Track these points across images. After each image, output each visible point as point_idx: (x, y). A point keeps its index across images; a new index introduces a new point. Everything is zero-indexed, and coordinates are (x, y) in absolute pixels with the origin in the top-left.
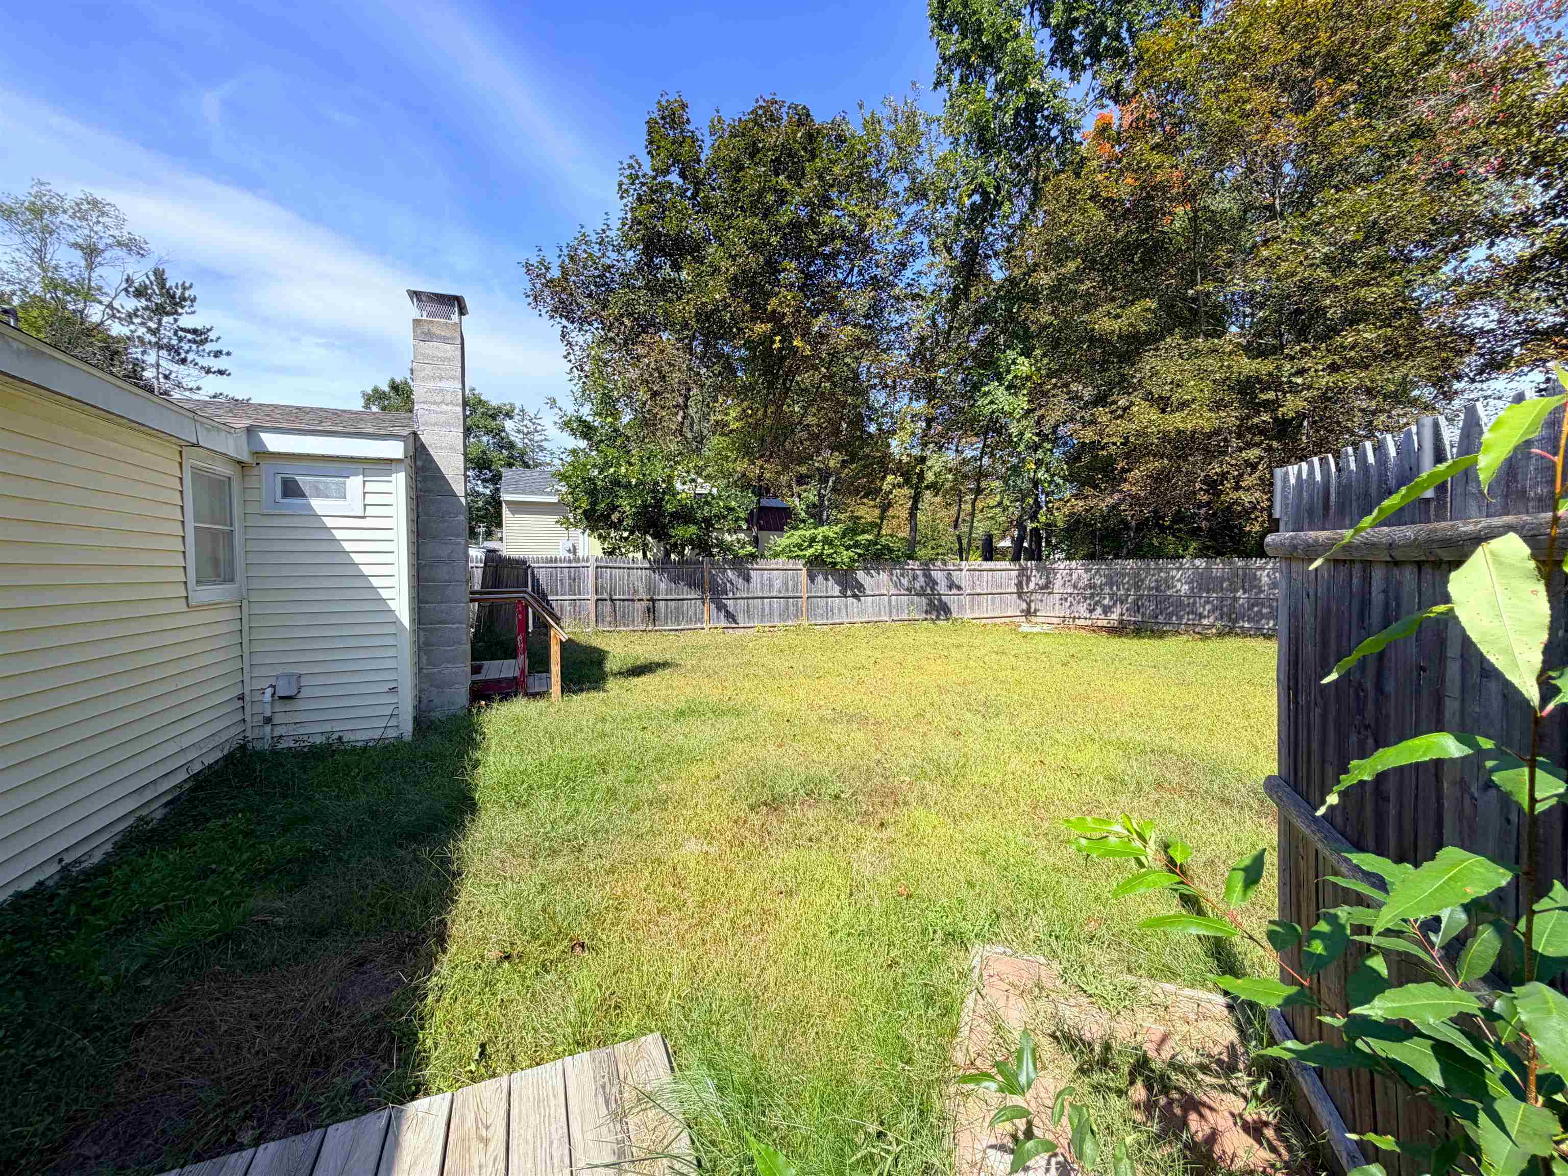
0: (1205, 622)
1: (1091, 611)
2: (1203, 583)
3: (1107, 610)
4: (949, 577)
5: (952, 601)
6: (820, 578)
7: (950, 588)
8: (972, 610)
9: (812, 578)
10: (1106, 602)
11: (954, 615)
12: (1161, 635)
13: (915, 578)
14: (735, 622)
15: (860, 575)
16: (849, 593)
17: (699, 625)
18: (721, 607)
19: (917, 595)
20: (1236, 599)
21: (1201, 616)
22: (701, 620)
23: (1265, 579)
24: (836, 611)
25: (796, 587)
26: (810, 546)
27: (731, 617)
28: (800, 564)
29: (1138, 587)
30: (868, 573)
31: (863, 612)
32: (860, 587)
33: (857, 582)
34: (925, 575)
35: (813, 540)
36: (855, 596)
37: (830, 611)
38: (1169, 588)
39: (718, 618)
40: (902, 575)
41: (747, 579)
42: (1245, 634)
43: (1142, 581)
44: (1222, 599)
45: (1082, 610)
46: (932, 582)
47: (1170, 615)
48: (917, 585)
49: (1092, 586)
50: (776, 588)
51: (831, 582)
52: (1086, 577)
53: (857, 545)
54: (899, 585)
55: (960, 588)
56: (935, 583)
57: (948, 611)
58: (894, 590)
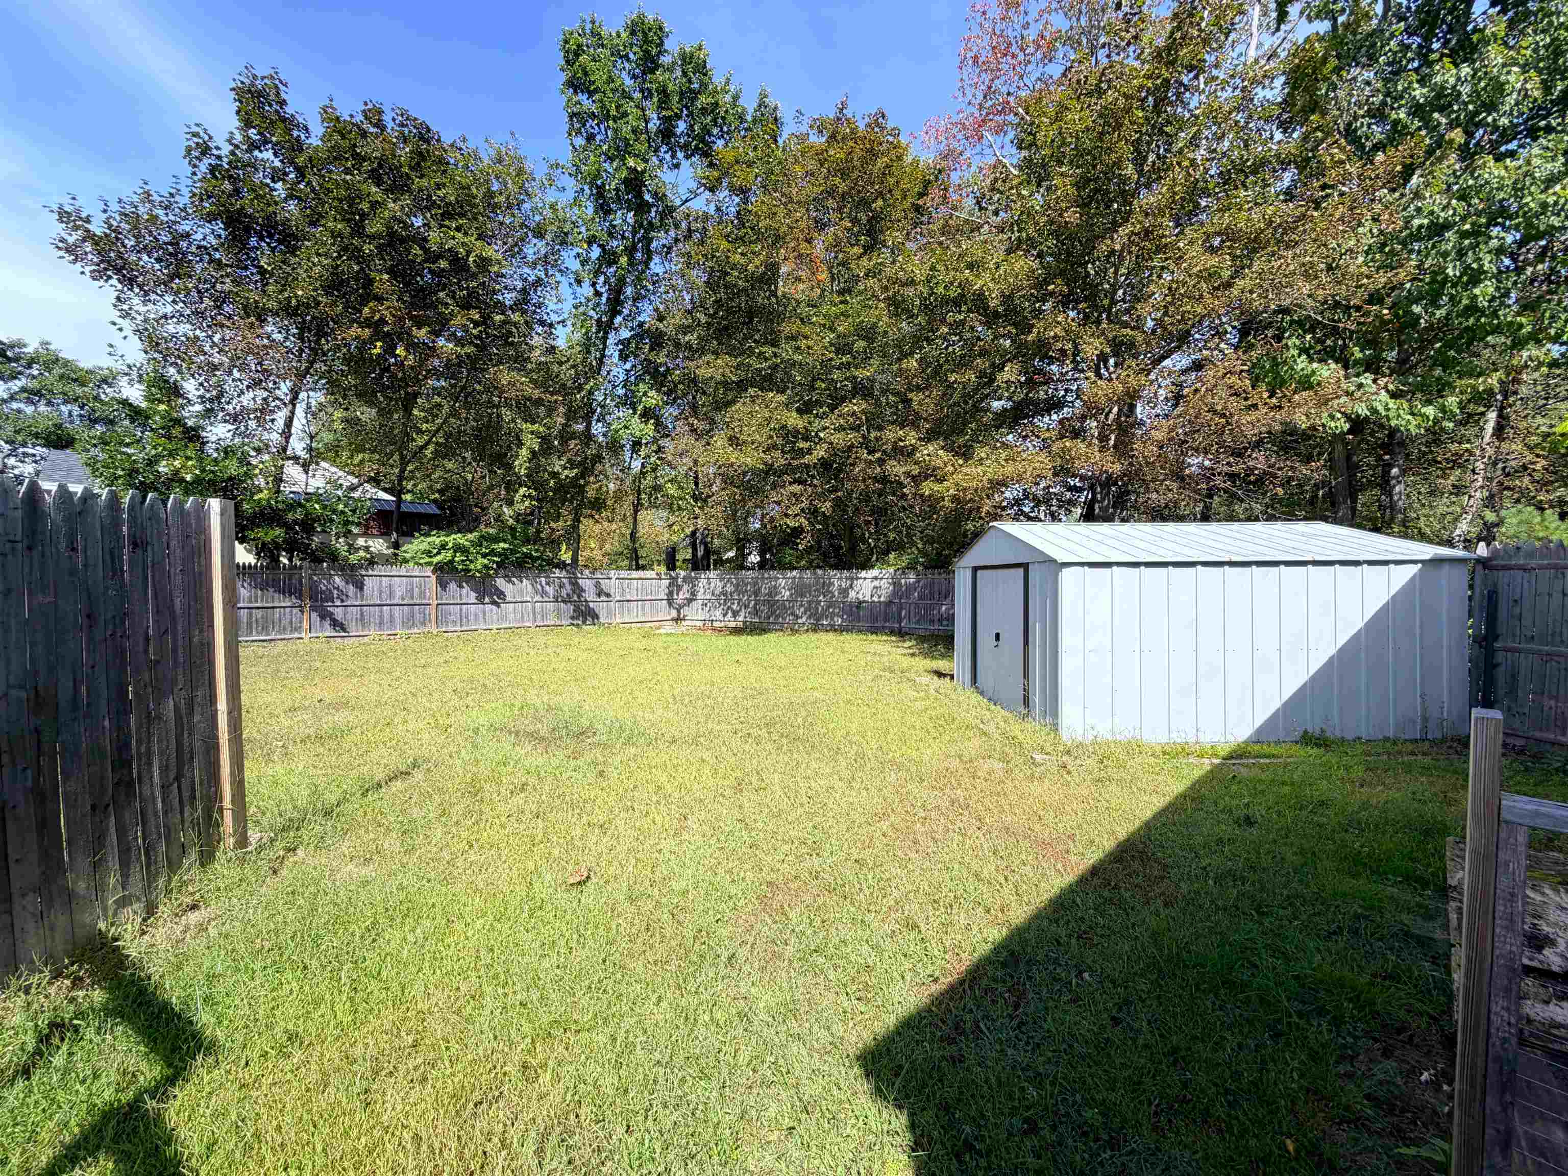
0: (800, 621)
1: (724, 615)
3: (735, 614)
4: (597, 585)
5: (600, 607)
6: (453, 586)
7: (599, 595)
8: (622, 615)
9: (443, 585)
10: (735, 607)
11: (602, 620)
12: (771, 632)
13: (561, 586)
14: (344, 630)
15: (500, 582)
16: (487, 600)
17: (296, 635)
18: (325, 615)
19: (564, 601)
20: (818, 602)
22: (298, 629)
23: (835, 586)
24: (472, 619)
25: (422, 594)
26: (439, 553)
27: (338, 625)
28: (428, 571)
29: (756, 594)
30: (510, 581)
31: (503, 618)
32: (501, 594)
33: (497, 589)
34: (571, 583)
35: (443, 547)
36: (494, 603)
37: (462, 618)
38: (777, 594)
39: (322, 626)
40: (548, 584)
41: (360, 586)
42: (824, 629)
43: (759, 588)
44: (810, 603)
45: (718, 613)
46: (578, 590)
48: (564, 593)
50: (398, 595)
51: (466, 589)
52: (720, 585)
53: (493, 553)
54: (544, 593)
55: (608, 595)
56: (583, 591)
57: (595, 616)
58: (538, 598)
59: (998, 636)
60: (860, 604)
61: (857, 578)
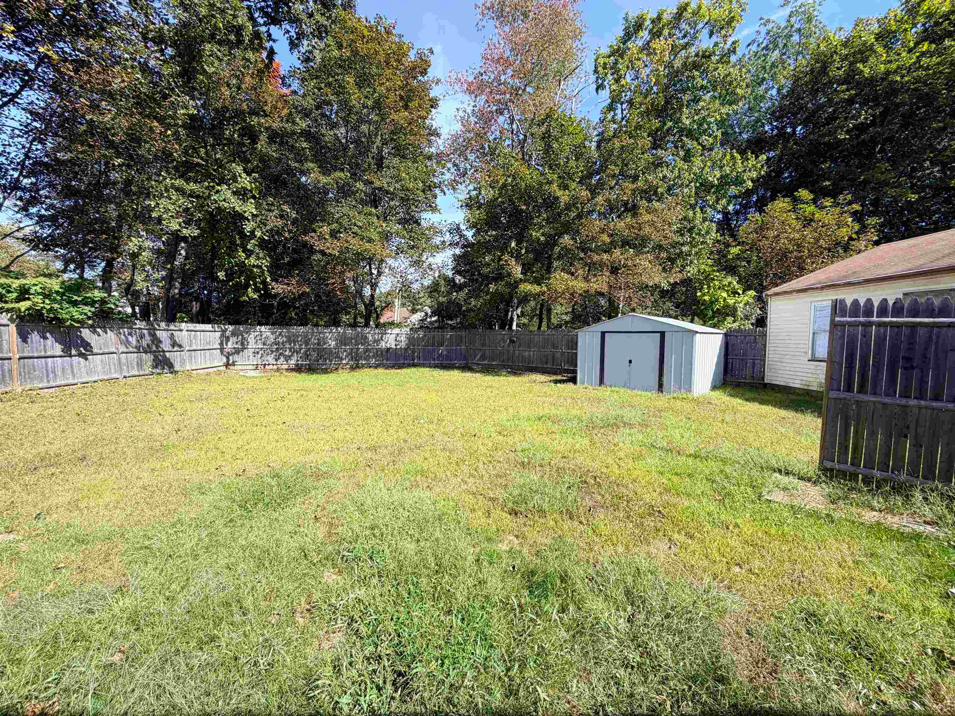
0: (344, 362)
1: (276, 360)
2: (343, 341)
3: (288, 358)
4: (172, 337)
5: (174, 357)
6: (35, 337)
7: (173, 346)
8: (191, 363)
9: (24, 336)
10: (287, 353)
11: (177, 368)
12: (325, 371)
13: (142, 336)
15: (87, 333)
16: (74, 352)
19: (146, 352)
20: (358, 349)
21: (342, 359)
23: (370, 338)
24: (59, 373)
25: (1, 345)
26: (19, 300)
28: (6, 319)
29: (307, 344)
30: (94, 332)
31: (92, 371)
32: (87, 345)
33: (83, 340)
34: (150, 334)
36: (81, 355)
37: (49, 373)
38: (325, 344)
40: (130, 334)
42: (363, 366)
43: (310, 340)
44: (352, 349)
45: (271, 359)
46: (157, 341)
47: (325, 360)
48: (144, 343)
49: (277, 343)
51: (50, 340)
52: (272, 338)
54: (127, 343)
55: (180, 346)
56: (161, 342)
57: (171, 366)
58: (123, 349)
59: (630, 362)
60: (388, 349)
61: (386, 334)
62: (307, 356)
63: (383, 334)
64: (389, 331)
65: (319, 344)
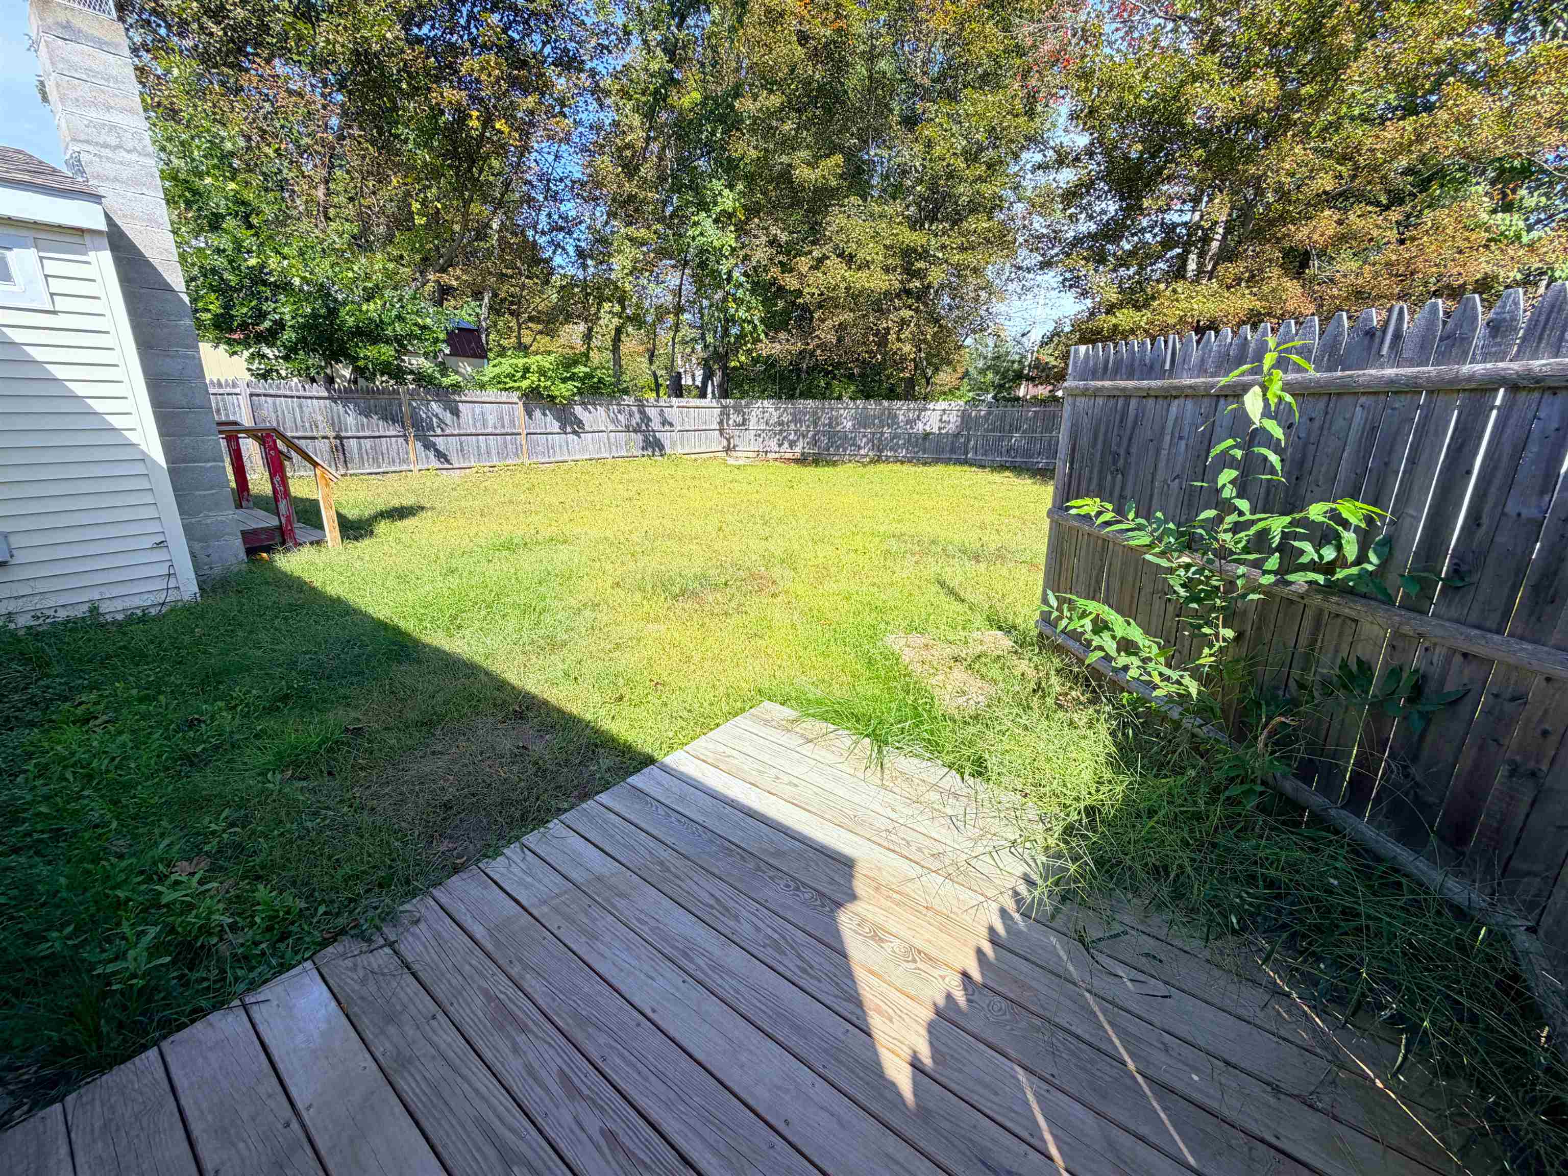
0: (862, 452)
1: (780, 445)
2: (862, 421)
3: (792, 444)
4: (661, 413)
5: (665, 437)
6: (538, 414)
7: (663, 425)
8: (683, 446)
9: (529, 413)
10: (791, 437)
11: (668, 451)
12: (834, 464)
13: (631, 415)
14: (448, 461)
15: (578, 410)
16: (569, 429)
17: (405, 467)
18: (428, 445)
19: (635, 431)
20: (882, 434)
21: (860, 448)
22: (406, 461)
23: (901, 418)
24: (557, 449)
25: (512, 422)
26: (524, 377)
27: (441, 456)
28: (515, 397)
29: (815, 424)
30: (586, 409)
31: (584, 449)
32: (580, 423)
33: (576, 417)
34: (640, 412)
35: (526, 370)
36: (575, 432)
37: (550, 448)
38: (838, 425)
39: (427, 457)
40: (619, 411)
41: (456, 413)
42: (887, 460)
43: (819, 418)
44: (873, 434)
45: (773, 444)
46: (646, 419)
47: (838, 447)
48: (634, 422)
49: (781, 424)
50: (491, 423)
51: (550, 417)
52: (776, 414)
53: (572, 378)
54: (616, 421)
55: (671, 425)
56: (650, 420)
57: (661, 448)
58: (612, 427)
60: (926, 435)
61: (926, 409)
62: (815, 442)
63: (921, 410)
64: (931, 406)
65: (830, 425)
